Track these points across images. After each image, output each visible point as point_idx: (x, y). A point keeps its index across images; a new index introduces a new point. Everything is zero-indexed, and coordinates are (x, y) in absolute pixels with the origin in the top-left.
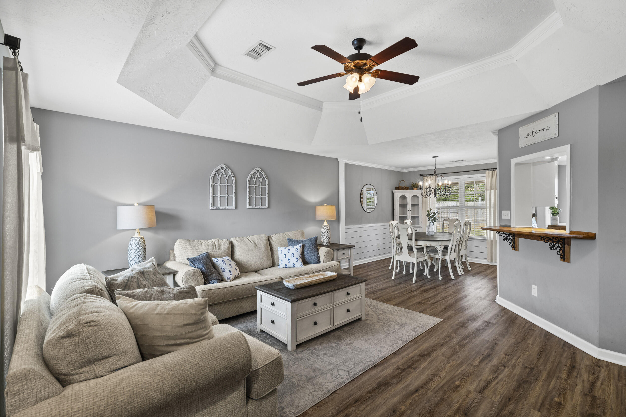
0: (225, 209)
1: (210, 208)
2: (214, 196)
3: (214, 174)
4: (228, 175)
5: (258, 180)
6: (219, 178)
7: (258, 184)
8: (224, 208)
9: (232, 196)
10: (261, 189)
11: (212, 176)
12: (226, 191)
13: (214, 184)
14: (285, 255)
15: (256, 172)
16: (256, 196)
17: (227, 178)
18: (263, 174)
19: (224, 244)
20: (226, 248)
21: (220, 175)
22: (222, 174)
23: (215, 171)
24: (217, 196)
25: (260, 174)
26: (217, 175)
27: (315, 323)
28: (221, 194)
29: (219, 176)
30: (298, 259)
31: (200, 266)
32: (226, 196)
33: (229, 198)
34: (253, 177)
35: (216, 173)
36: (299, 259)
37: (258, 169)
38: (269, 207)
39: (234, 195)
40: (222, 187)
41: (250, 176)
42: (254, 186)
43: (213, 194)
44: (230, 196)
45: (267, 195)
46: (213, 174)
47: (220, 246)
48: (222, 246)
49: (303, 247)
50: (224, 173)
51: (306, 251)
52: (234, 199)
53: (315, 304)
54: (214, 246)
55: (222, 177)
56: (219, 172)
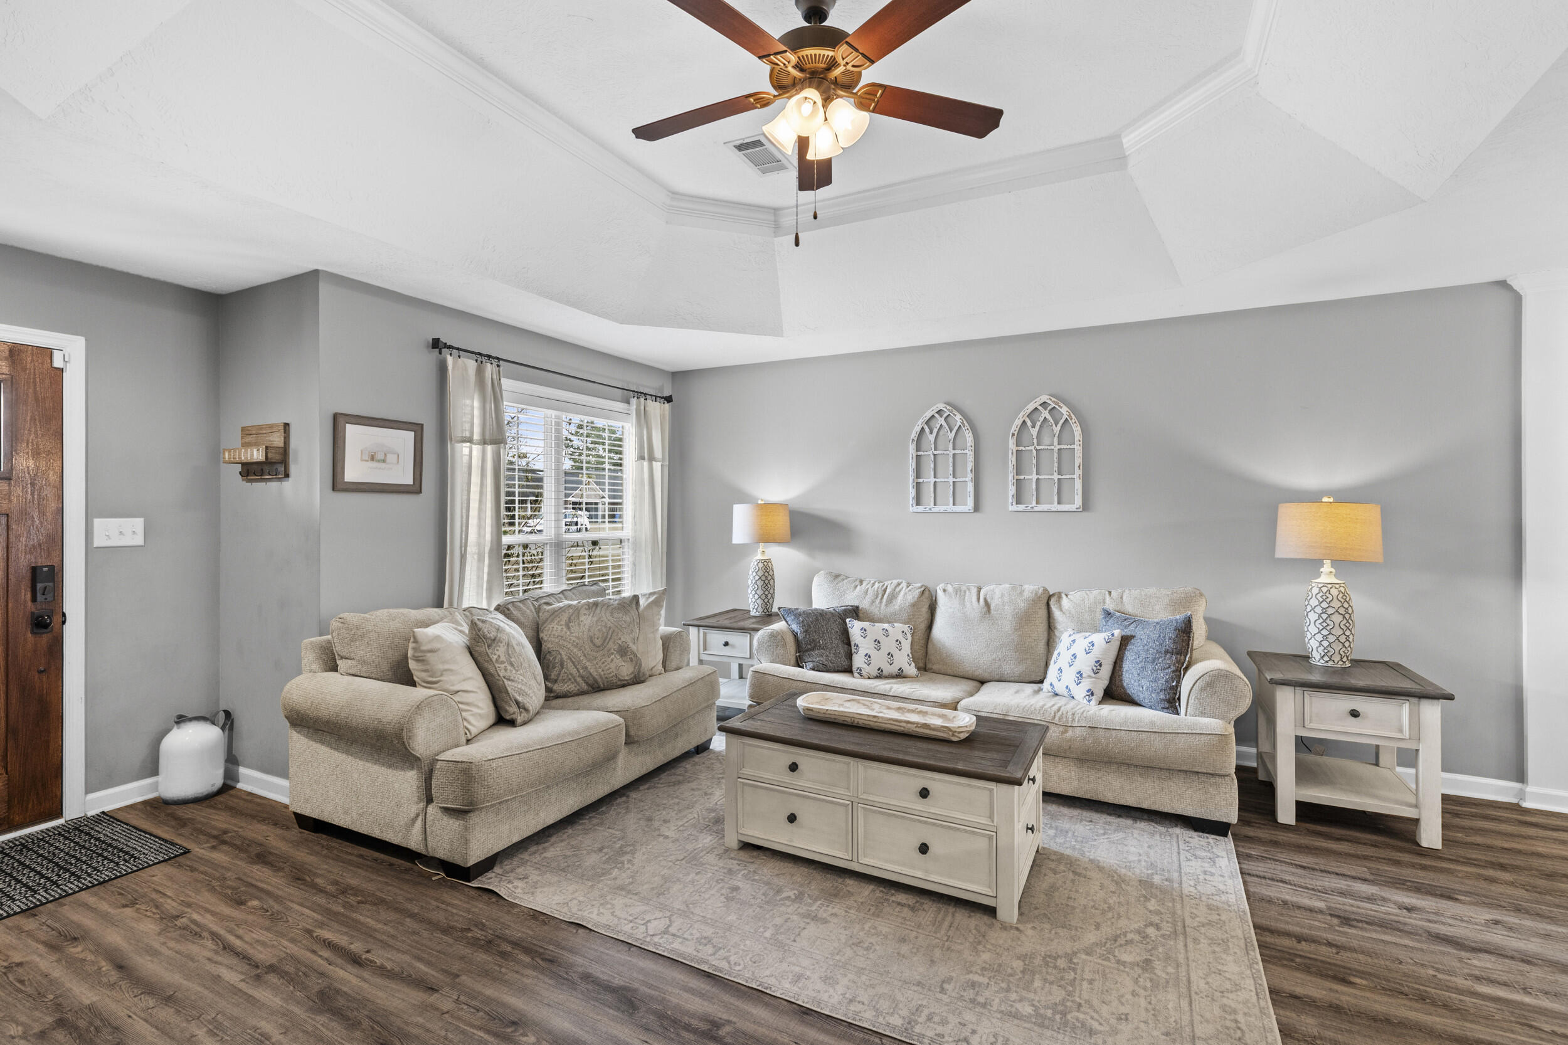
0: (945, 512)
1: (911, 509)
2: (920, 480)
3: (920, 427)
4: (956, 428)
5: (1046, 430)
6: (932, 438)
7: (1046, 440)
8: (942, 508)
9: (964, 479)
10: (1056, 455)
11: (914, 435)
12: (951, 468)
13: (920, 453)
14: (1074, 656)
15: (1040, 408)
16: (1040, 477)
17: (952, 435)
18: (1064, 410)
19: (905, 594)
20: (907, 604)
21: (935, 431)
22: (938, 426)
23: (920, 422)
24: (928, 480)
25: (1054, 411)
26: (927, 430)
27: (792, 818)
28: (938, 475)
29: (931, 433)
30: (1081, 675)
31: (795, 627)
32: (951, 479)
33: (958, 485)
34: (1029, 423)
35: (926, 427)
36: (1084, 675)
37: (1045, 398)
38: (1086, 506)
39: (970, 476)
40: (939, 459)
41: (1018, 422)
42: (1032, 448)
43: (918, 476)
44: (961, 480)
45: (1078, 472)
46: (918, 429)
47: (893, 597)
48: (900, 599)
49: (1125, 641)
50: (945, 424)
51: (1129, 655)
52: (970, 487)
53: (794, 767)
54: (880, 595)
55: (941, 433)
56: (932, 423)
